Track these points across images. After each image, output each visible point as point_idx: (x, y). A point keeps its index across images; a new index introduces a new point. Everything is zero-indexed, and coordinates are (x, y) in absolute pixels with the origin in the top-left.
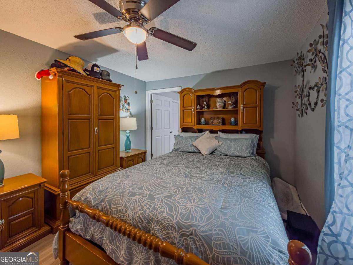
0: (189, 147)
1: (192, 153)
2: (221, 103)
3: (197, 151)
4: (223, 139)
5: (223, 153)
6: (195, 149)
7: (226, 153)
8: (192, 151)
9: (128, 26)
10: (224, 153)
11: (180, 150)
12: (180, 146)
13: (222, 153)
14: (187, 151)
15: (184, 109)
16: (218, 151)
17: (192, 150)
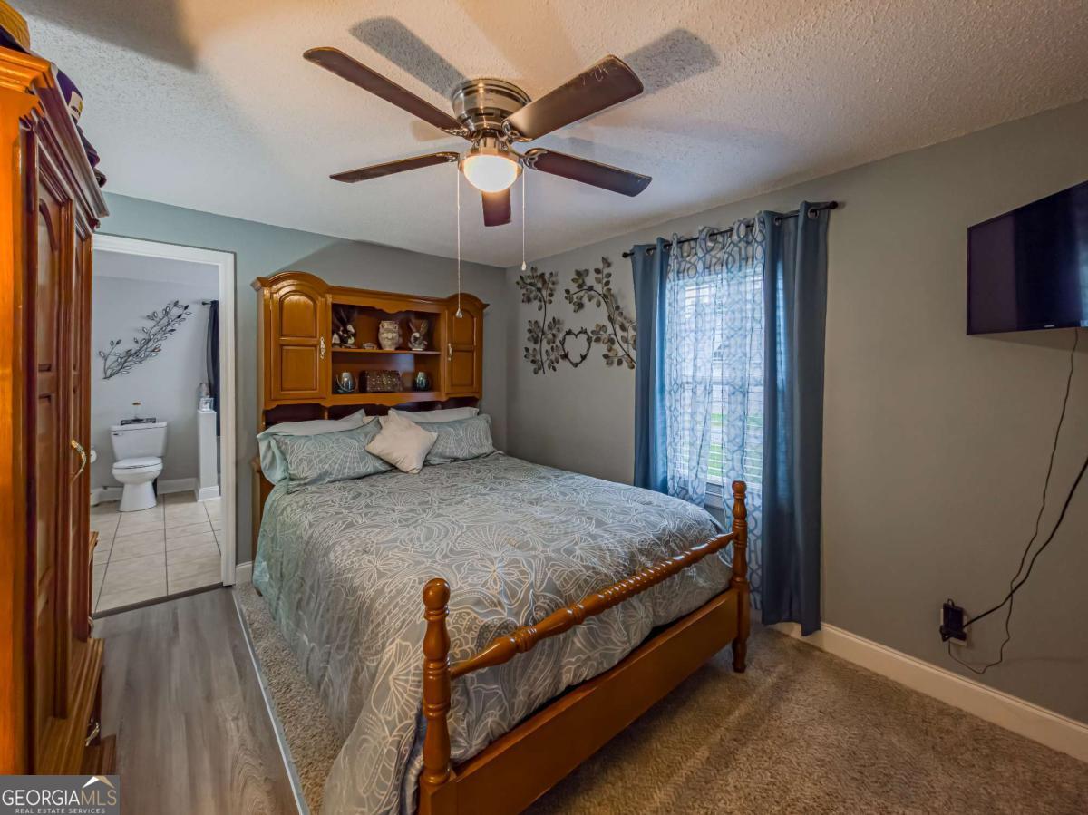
0: (358, 463)
1: (374, 477)
2: (395, 335)
3: (383, 468)
4: (435, 427)
5: (448, 458)
6: (377, 465)
7: (456, 455)
8: (372, 472)
9: (475, 151)
10: (451, 455)
11: (328, 479)
12: (327, 466)
13: (445, 457)
14: (356, 475)
15: (282, 343)
16: (436, 455)
17: (370, 469)
